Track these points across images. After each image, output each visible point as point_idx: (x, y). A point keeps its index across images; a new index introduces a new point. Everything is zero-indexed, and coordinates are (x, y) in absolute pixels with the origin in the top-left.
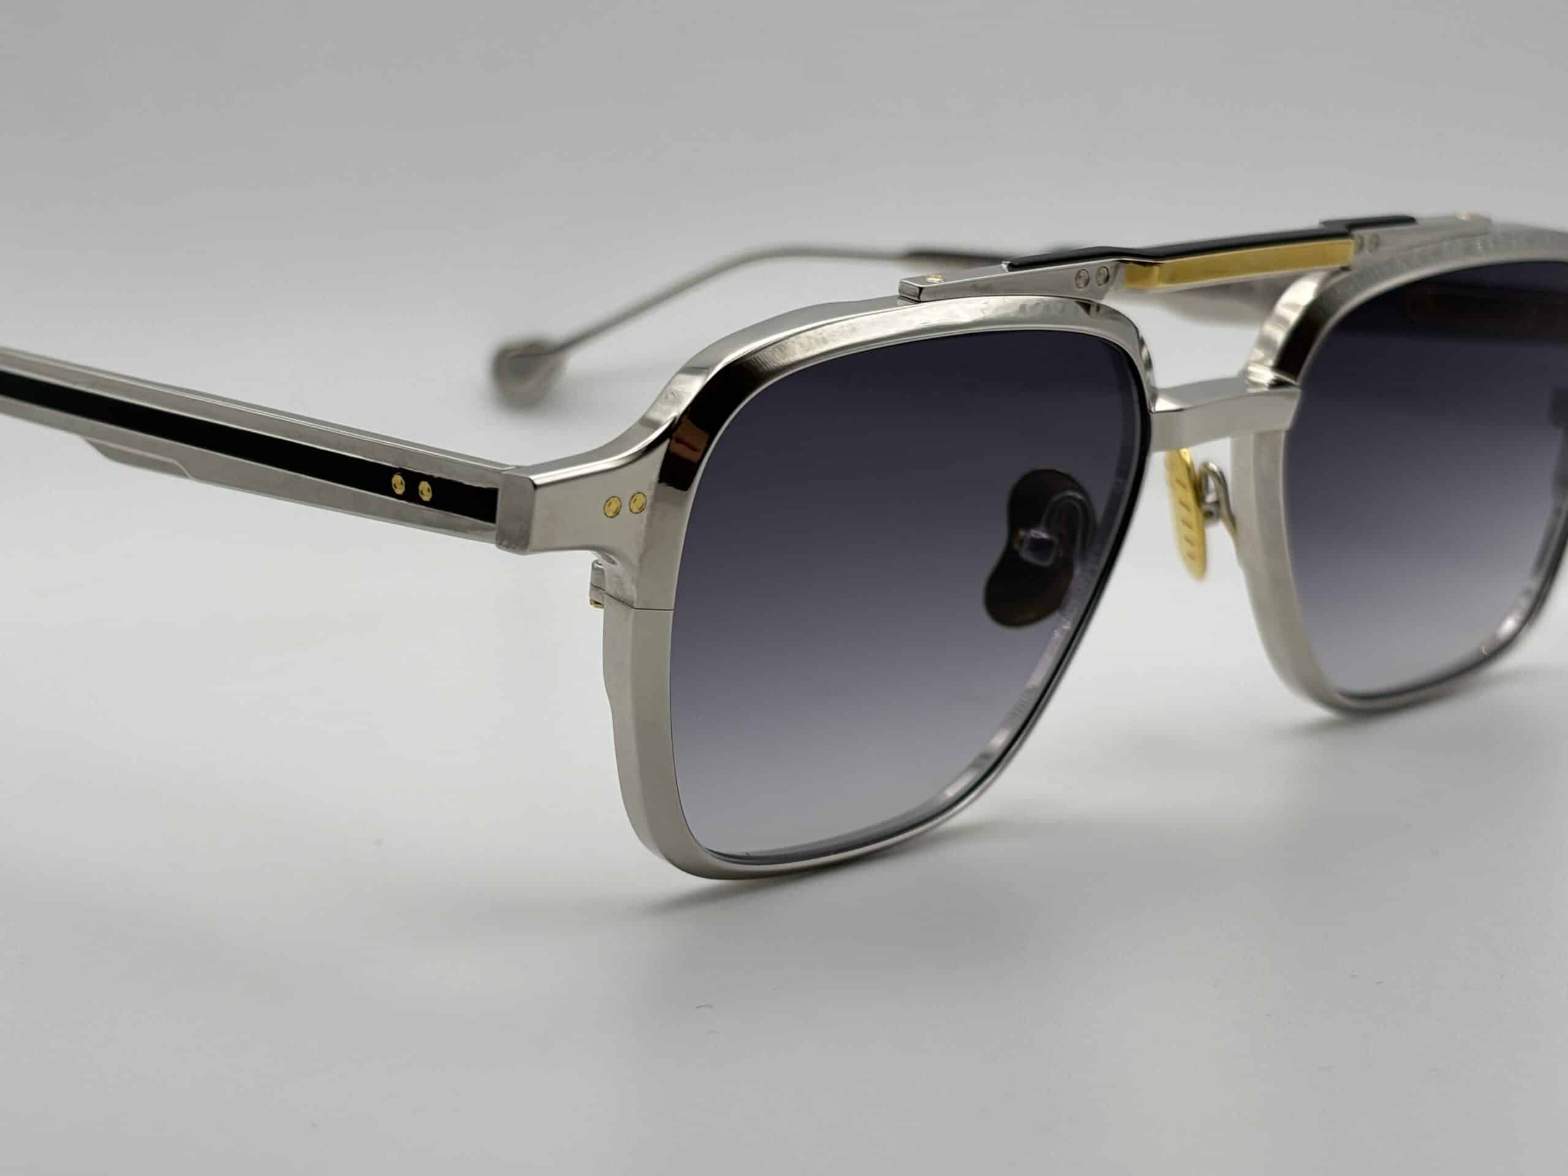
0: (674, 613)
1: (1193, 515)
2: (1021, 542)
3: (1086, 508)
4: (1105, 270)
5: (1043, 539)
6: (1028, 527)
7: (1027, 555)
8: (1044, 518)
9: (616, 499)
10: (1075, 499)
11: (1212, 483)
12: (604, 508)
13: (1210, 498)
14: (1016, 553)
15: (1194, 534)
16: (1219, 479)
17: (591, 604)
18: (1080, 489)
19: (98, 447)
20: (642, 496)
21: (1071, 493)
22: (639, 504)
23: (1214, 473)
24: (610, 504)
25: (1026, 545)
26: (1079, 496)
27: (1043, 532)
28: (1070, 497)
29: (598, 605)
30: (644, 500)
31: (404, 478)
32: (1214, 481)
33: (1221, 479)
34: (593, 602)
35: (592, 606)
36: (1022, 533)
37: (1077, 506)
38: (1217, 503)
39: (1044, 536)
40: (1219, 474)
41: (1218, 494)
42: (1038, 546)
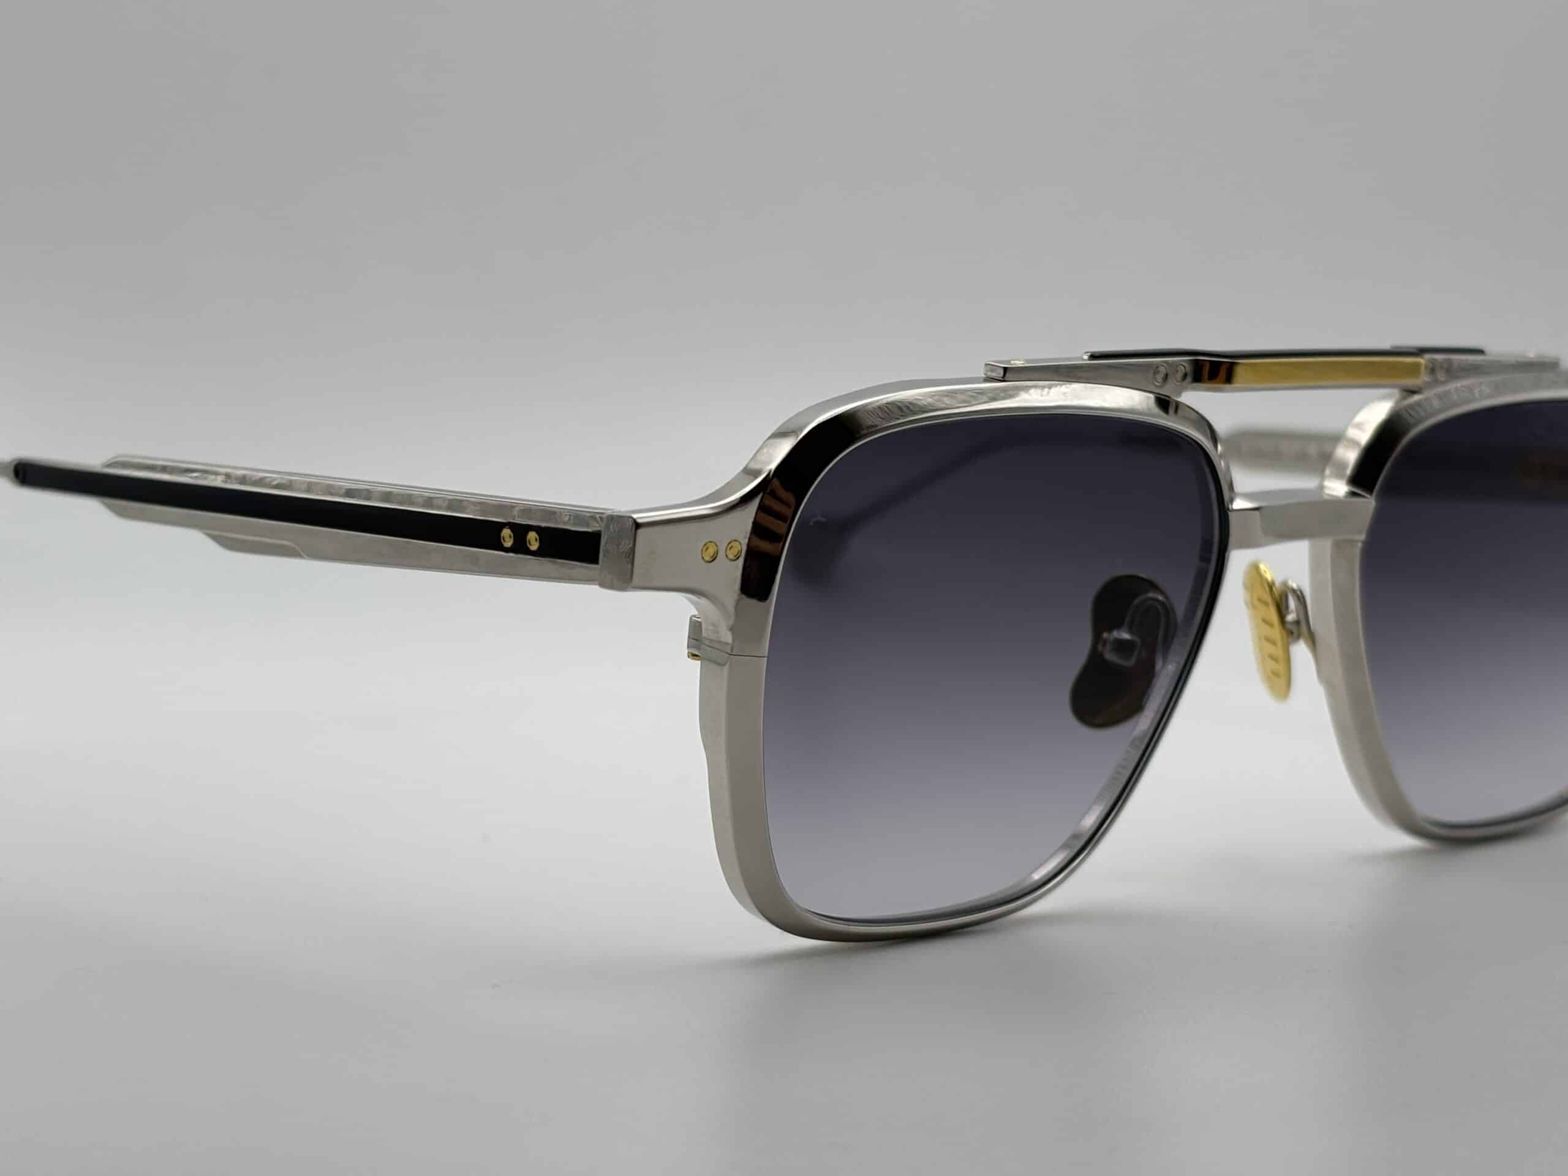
0: (768, 659)
1: (1276, 632)
2: (1105, 642)
3: (1168, 610)
4: (1183, 368)
5: (1127, 641)
6: (1110, 629)
7: (1110, 656)
8: (1128, 619)
9: (713, 544)
10: (1157, 600)
11: (1292, 603)
12: (702, 553)
13: (1291, 617)
14: (1101, 655)
15: (1278, 651)
16: (1298, 597)
17: (689, 657)
18: (1162, 593)
19: (215, 538)
20: (738, 543)
21: (1151, 595)
22: (735, 551)
23: (1294, 591)
24: (707, 549)
25: (1108, 647)
26: (1160, 598)
27: (1126, 633)
28: (1152, 599)
29: (695, 657)
30: (740, 549)
31: (512, 531)
32: (1294, 599)
33: (1300, 598)
34: (690, 655)
35: (690, 659)
36: (1105, 635)
37: (1159, 607)
38: (1297, 623)
39: (1126, 636)
40: (1299, 593)
41: (1298, 615)
42: (1122, 647)
